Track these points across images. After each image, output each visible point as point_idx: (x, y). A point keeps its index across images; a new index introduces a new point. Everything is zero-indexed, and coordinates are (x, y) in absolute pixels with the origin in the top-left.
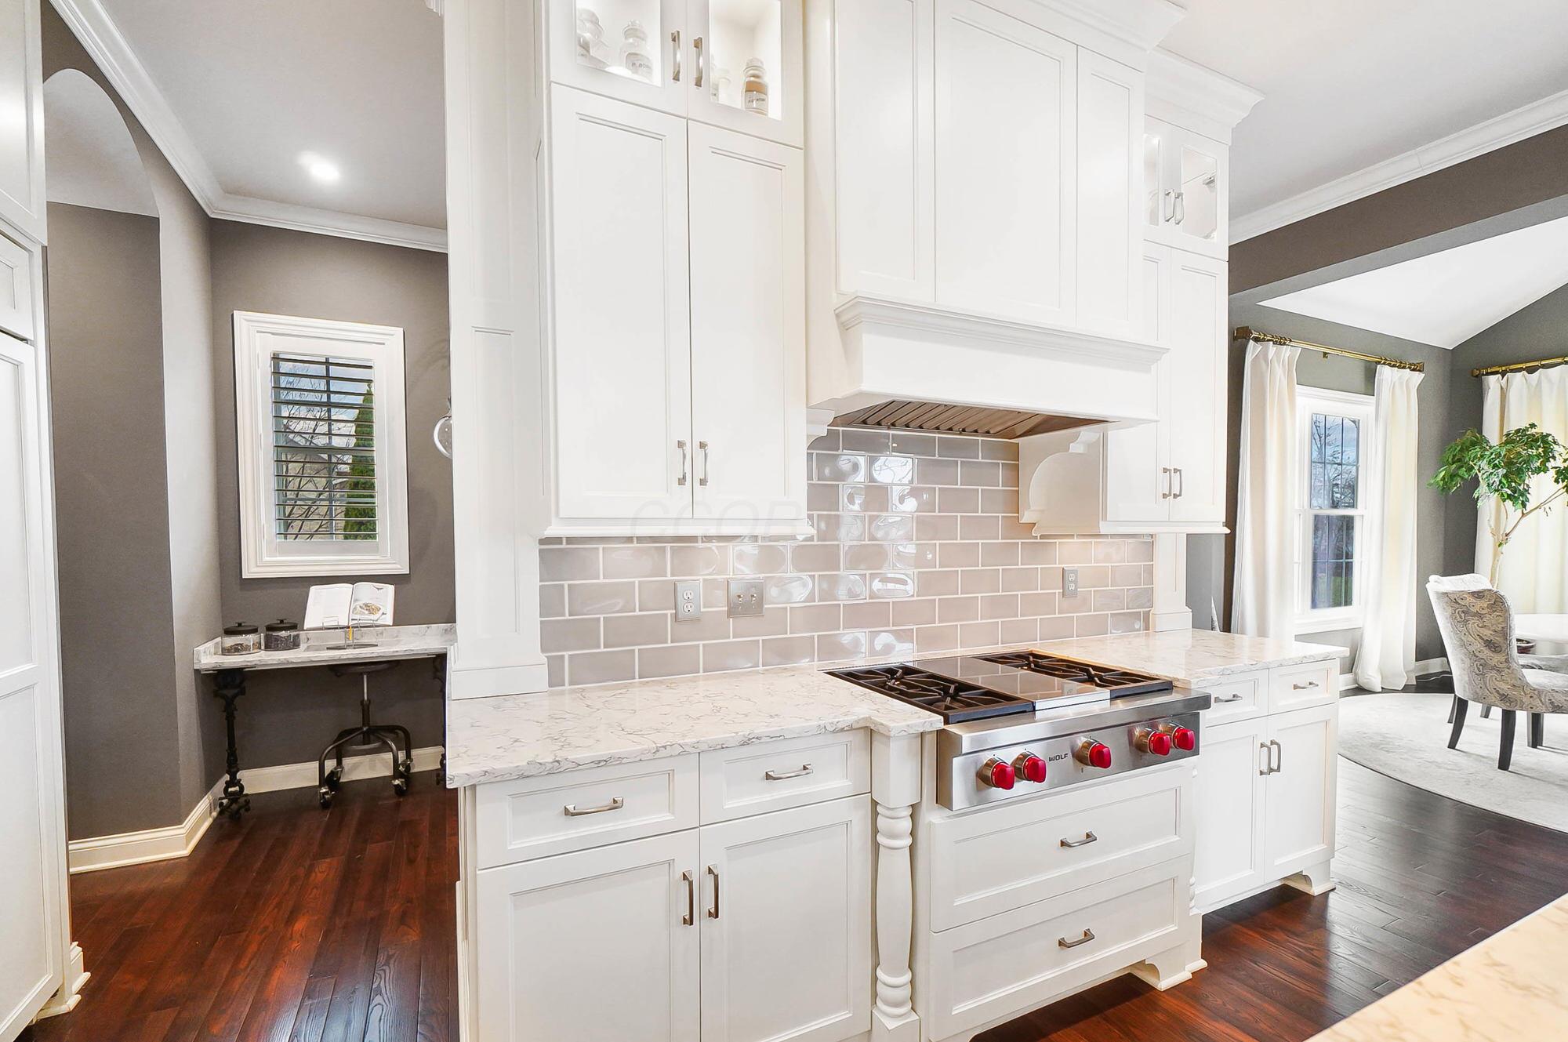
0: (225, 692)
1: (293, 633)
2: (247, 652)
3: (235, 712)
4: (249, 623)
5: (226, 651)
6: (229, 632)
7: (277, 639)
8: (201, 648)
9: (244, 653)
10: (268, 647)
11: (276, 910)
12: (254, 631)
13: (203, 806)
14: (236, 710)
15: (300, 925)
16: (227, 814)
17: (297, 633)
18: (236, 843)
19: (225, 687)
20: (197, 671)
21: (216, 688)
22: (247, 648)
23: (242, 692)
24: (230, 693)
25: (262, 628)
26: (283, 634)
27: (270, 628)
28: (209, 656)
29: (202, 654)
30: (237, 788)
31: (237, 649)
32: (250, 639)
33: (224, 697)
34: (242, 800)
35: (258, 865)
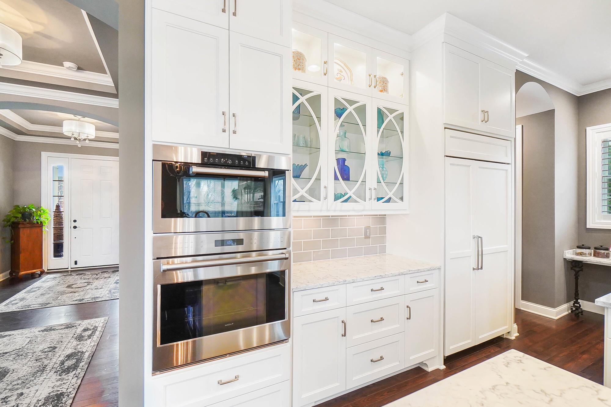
0: (575, 268)
1: (607, 252)
2: (585, 256)
3: (579, 277)
4: (586, 245)
5: (577, 254)
6: (579, 247)
7: (599, 253)
8: (567, 251)
9: (584, 256)
10: (594, 255)
11: (579, 348)
12: (589, 248)
13: (565, 306)
14: (579, 276)
15: (585, 356)
16: (574, 313)
17: (608, 252)
18: (574, 323)
19: (575, 267)
20: (565, 259)
21: (572, 266)
22: (585, 254)
23: (582, 270)
24: (578, 269)
25: (592, 247)
26: (602, 251)
27: (596, 248)
28: (570, 254)
29: (567, 253)
30: (578, 305)
31: (581, 254)
32: (587, 251)
33: (575, 270)
34: (580, 310)
35: (579, 333)
